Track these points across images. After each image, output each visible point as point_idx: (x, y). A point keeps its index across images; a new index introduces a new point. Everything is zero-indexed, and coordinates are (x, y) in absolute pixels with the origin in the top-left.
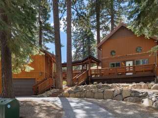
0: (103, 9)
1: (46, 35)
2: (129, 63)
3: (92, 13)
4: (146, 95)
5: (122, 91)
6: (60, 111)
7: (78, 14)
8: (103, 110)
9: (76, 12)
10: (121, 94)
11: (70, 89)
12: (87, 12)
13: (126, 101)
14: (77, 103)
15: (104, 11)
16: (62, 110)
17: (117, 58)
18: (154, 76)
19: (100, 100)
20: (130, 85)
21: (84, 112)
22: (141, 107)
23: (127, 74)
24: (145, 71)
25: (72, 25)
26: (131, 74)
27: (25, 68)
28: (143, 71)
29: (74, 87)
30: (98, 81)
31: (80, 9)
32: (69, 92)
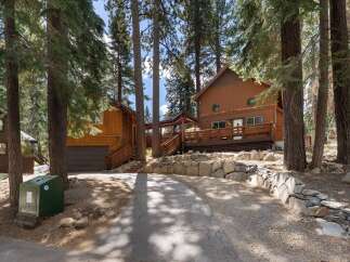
0: (204, 45)
1: (127, 83)
2: (238, 123)
3: (189, 51)
4: (254, 170)
5: (223, 163)
6: (129, 193)
7: (169, 52)
8: (191, 193)
9: (165, 50)
10: (222, 168)
11: (155, 160)
12: (182, 50)
13: (229, 178)
14: (158, 182)
15: (206, 48)
16: (133, 192)
18: (272, 142)
19: (192, 178)
20: (236, 155)
21: (162, 196)
22: (245, 188)
23: (235, 138)
25: (161, 67)
26: (240, 138)
27: (89, 130)
29: (161, 159)
30: (195, 148)
31: (172, 45)
32: (154, 165)
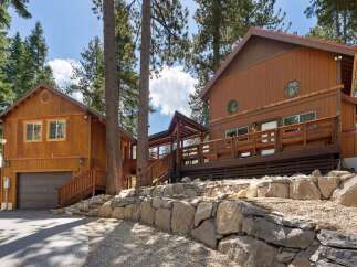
10: (213, 218)
17: (240, 117)
18: (337, 156)
23: (265, 152)
24: (308, 142)
26: (272, 151)
28: (301, 142)
